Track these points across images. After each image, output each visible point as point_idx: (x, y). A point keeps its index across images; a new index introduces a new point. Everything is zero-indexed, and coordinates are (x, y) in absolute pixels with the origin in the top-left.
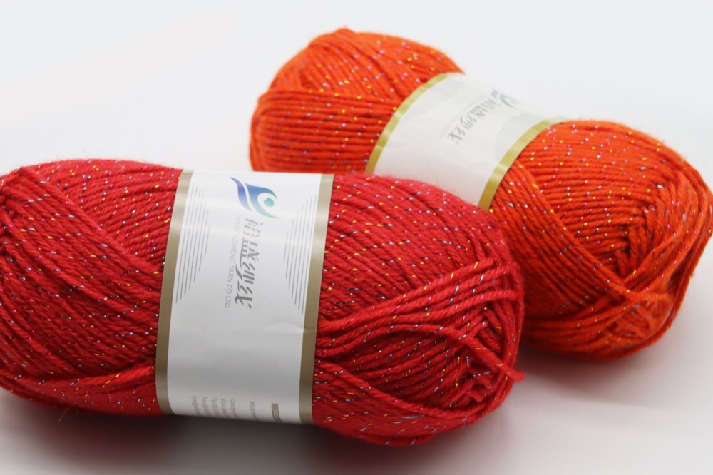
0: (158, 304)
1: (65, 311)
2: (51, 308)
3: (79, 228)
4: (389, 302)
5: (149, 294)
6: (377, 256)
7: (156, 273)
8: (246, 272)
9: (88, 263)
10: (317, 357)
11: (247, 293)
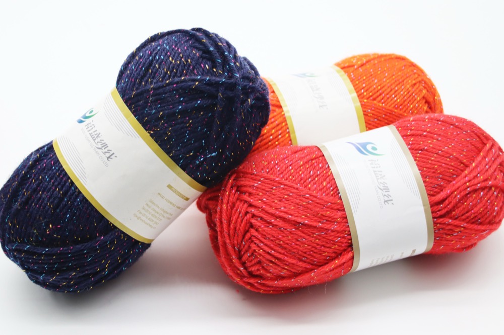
0: (346, 218)
4: (460, 178)
6: (443, 156)
8: (383, 186)
10: (434, 218)
11: (388, 197)
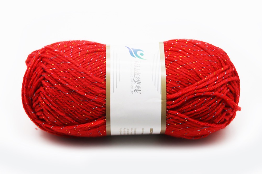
0: (105, 95)
1: (71, 99)
2: (65, 98)
3: (72, 66)
4: (193, 85)
5: (101, 91)
6: (186, 68)
7: (103, 82)
8: (137, 80)
9: (78, 80)
10: (167, 109)
11: (138, 88)
